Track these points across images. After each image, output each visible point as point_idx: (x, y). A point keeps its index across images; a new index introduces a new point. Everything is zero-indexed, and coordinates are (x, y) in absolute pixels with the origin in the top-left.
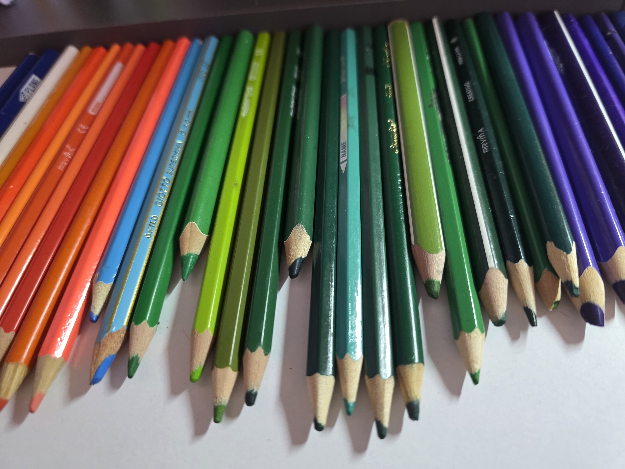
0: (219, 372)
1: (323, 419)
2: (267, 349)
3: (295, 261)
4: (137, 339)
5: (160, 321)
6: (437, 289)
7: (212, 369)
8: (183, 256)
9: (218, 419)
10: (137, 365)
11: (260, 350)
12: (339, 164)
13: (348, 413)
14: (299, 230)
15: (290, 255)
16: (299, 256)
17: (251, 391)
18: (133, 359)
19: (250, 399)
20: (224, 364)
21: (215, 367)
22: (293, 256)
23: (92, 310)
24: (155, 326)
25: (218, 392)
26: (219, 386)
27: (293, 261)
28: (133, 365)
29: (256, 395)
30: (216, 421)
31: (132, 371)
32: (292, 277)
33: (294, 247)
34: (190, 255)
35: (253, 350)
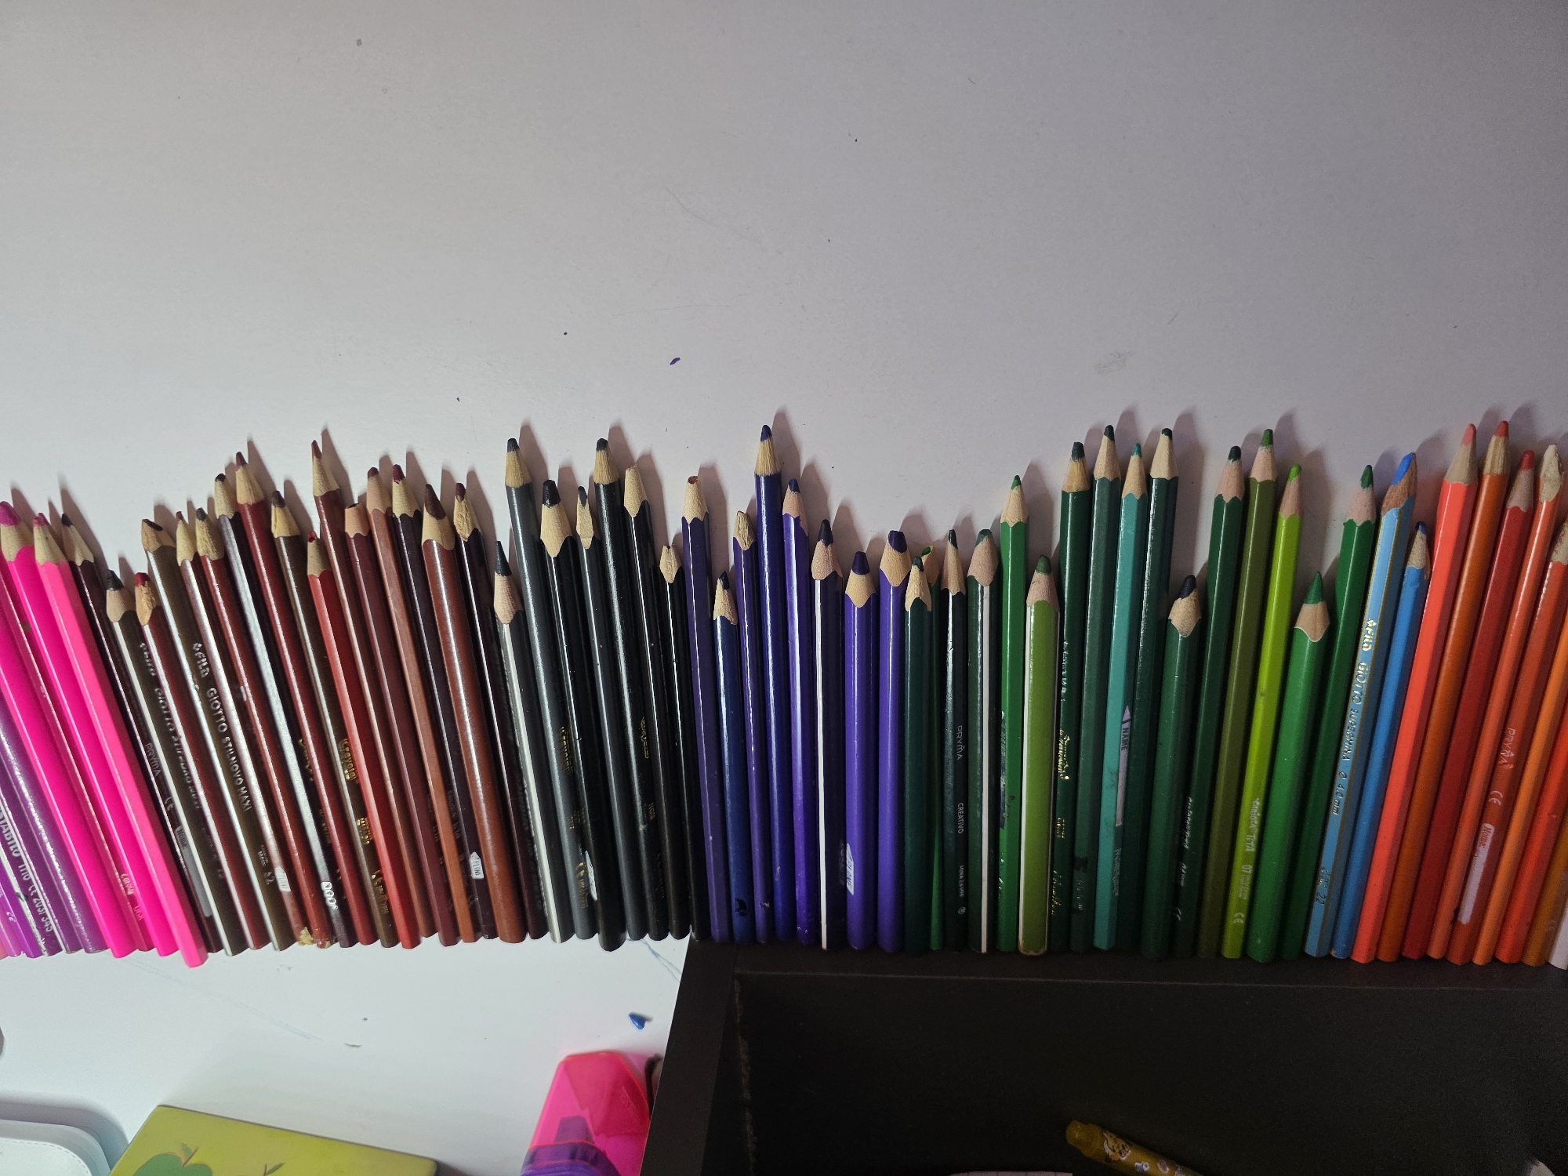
0: (1269, 476)
1: (1164, 439)
2: (1219, 500)
3: (1188, 594)
4: (1365, 506)
5: (1343, 527)
6: (1041, 564)
7: (1277, 479)
8: (1322, 600)
9: (1268, 433)
10: (1363, 479)
11: (1227, 499)
12: (1131, 720)
13: (1139, 446)
14: (1185, 630)
15: (1195, 601)
16: (1185, 599)
17: (1235, 460)
18: (1368, 486)
19: (1236, 453)
20: (1264, 484)
21: (1274, 480)
22: (1191, 600)
23: (1424, 536)
24: (1347, 520)
25: (1269, 457)
26: (1270, 463)
27: (1192, 594)
28: (1367, 478)
29: (1230, 458)
30: (1271, 431)
31: (1368, 472)
32: (1193, 577)
33: (1191, 610)
34: (1313, 603)
35: (1234, 499)
